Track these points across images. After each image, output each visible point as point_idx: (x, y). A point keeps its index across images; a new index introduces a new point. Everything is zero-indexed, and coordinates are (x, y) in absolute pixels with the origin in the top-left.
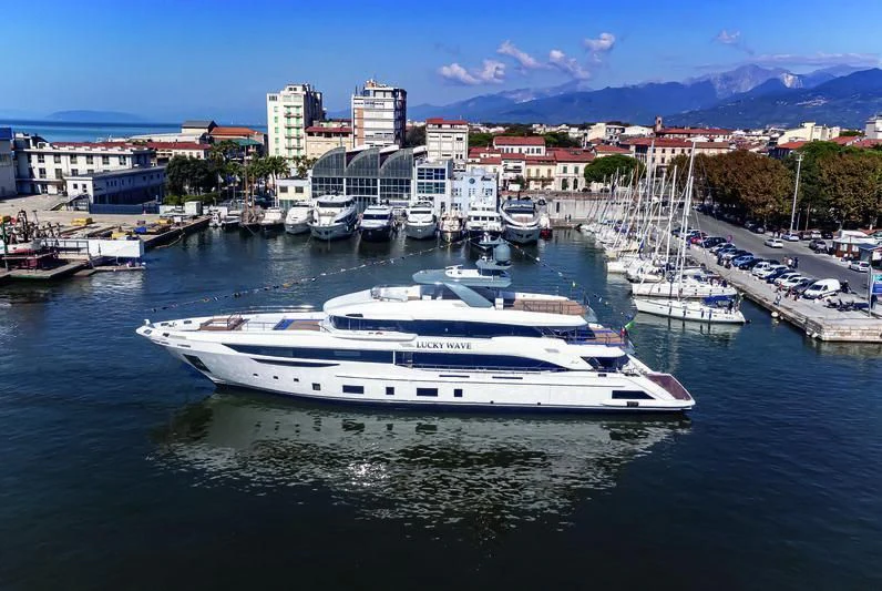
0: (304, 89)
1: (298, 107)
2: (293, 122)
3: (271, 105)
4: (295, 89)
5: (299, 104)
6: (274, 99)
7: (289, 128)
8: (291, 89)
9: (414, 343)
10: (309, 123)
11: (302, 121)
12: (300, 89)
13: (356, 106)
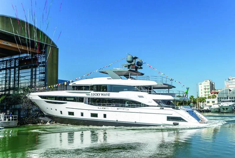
0: (210, 81)
1: (208, 86)
2: (207, 90)
3: (200, 86)
4: (207, 81)
5: (208, 85)
6: (201, 84)
7: (206, 92)
8: (206, 81)
9: (90, 94)
10: (211, 91)
11: (209, 90)
12: (208, 81)
13: (227, 84)
